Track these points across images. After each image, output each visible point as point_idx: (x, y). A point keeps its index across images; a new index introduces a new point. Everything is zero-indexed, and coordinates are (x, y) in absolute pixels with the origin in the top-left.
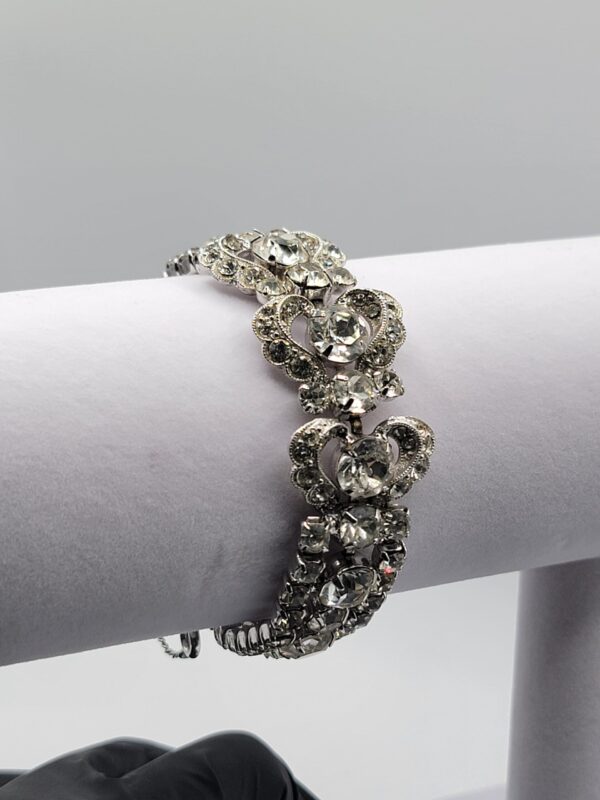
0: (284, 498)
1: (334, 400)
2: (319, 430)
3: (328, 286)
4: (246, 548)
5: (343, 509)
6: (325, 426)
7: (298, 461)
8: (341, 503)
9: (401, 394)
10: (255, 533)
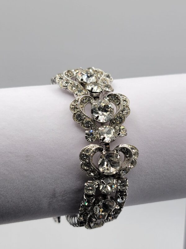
0: (79, 173)
1: (99, 137)
2: (91, 149)
3: (101, 92)
4: (65, 191)
5: (101, 179)
6: (93, 147)
7: (83, 160)
8: (101, 176)
9: (126, 135)
10: (68, 186)
